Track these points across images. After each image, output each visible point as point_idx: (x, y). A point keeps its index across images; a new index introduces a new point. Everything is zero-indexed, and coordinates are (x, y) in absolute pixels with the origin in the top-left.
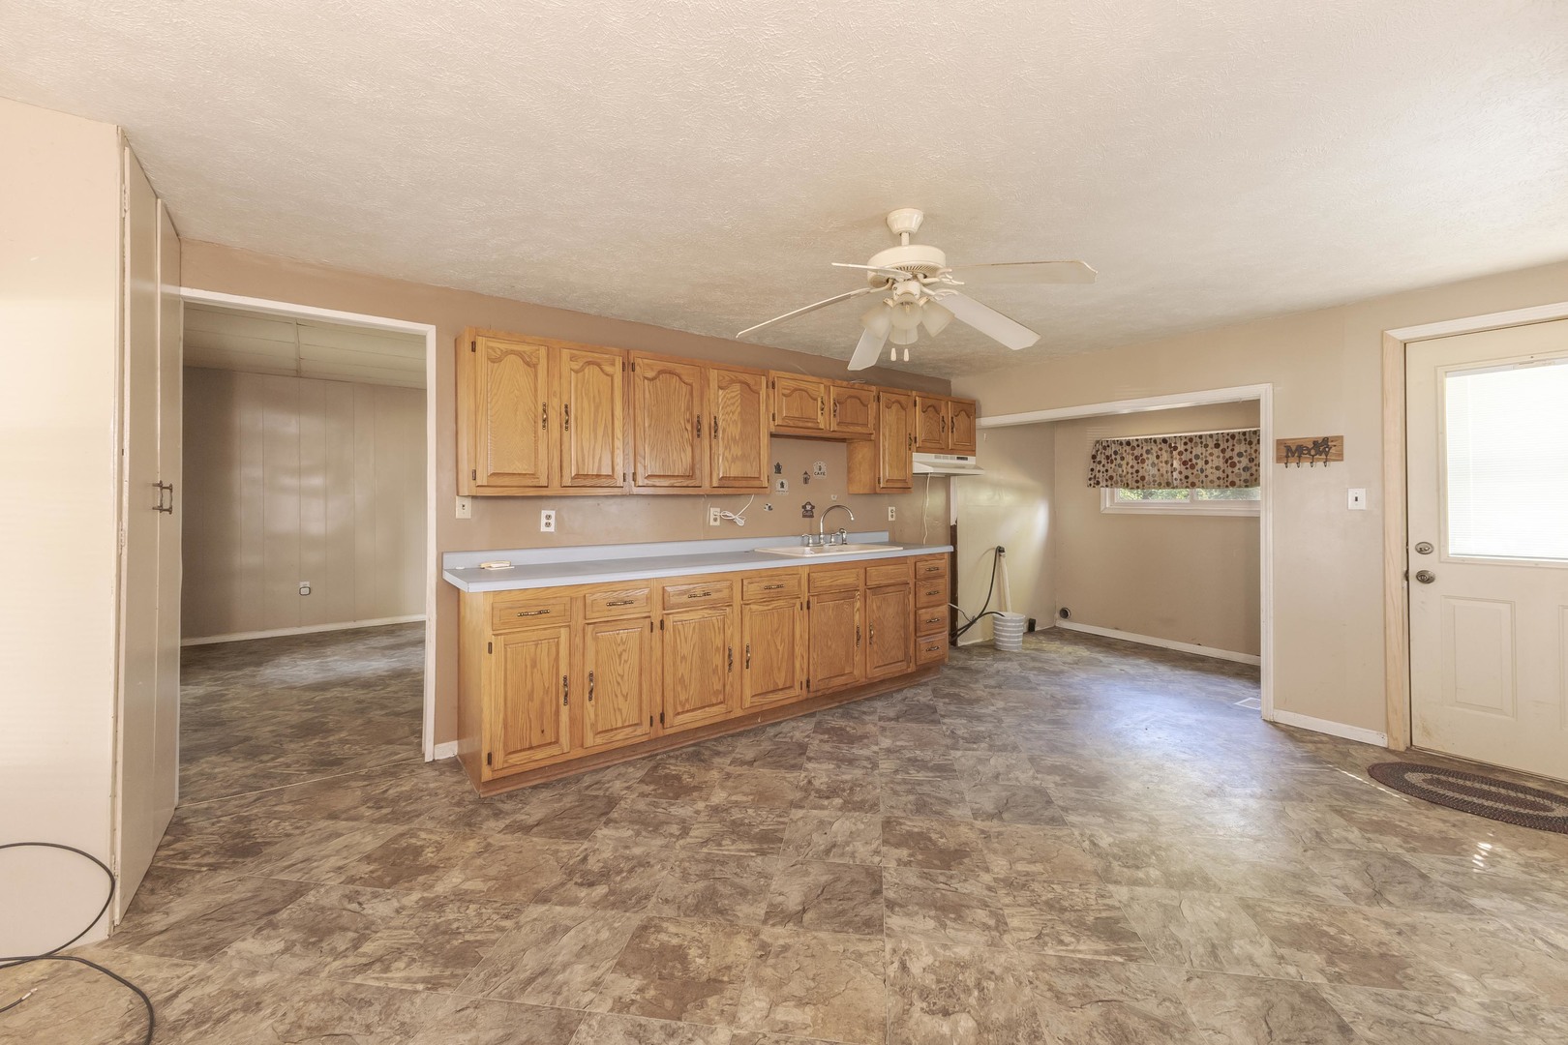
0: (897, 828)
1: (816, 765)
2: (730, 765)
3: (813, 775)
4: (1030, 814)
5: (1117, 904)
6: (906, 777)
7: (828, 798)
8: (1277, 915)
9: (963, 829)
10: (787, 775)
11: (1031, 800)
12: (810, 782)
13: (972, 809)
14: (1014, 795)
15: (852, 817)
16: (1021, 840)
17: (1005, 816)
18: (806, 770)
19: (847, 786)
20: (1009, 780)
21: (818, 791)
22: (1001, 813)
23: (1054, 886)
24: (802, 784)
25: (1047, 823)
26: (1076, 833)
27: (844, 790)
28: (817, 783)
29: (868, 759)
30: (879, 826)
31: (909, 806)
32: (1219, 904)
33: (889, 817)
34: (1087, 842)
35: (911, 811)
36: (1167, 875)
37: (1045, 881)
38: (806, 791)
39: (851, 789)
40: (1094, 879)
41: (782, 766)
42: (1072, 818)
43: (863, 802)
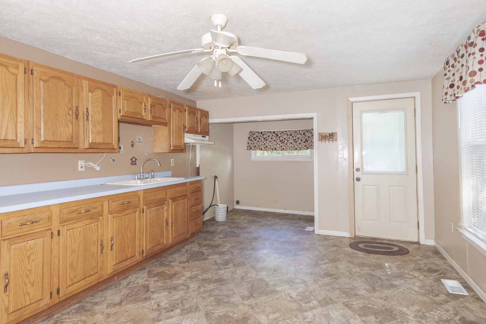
0: (213, 315)
1: (158, 295)
2: (107, 308)
3: (158, 300)
4: (263, 291)
5: (311, 320)
6: (205, 289)
7: (172, 311)
8: (355, 306)
9: (241, 307)
10: (144, 305)
11: (261, 285)
12: (158, 305)
13: (240, 296)
14: (253, 285)
15: (189, 317)
16: (266, 304)
17: (254, 295)
18: (153, 299)
19: (179, 302)
20: (248, 278)
21: (165, 309)
22: (252, 294)
23: (287, 321)
24: (154, 307)
25: (271, 294)
26: (283, 295)
27: (178, 304)
28: (162, 304)
29: (183, 284)
30: (204, 317)
31: (213, 303)
32: (338, 308)
33: (206, 312)
34: (288, 297)
35: (215, 305)
36: (319, 302)
37: (283, 320)
38: (158, 310)
39: (182, 303)
40: (298, 312)
41: (138, 301)
42: (278, 289)
43: (191, 307)
